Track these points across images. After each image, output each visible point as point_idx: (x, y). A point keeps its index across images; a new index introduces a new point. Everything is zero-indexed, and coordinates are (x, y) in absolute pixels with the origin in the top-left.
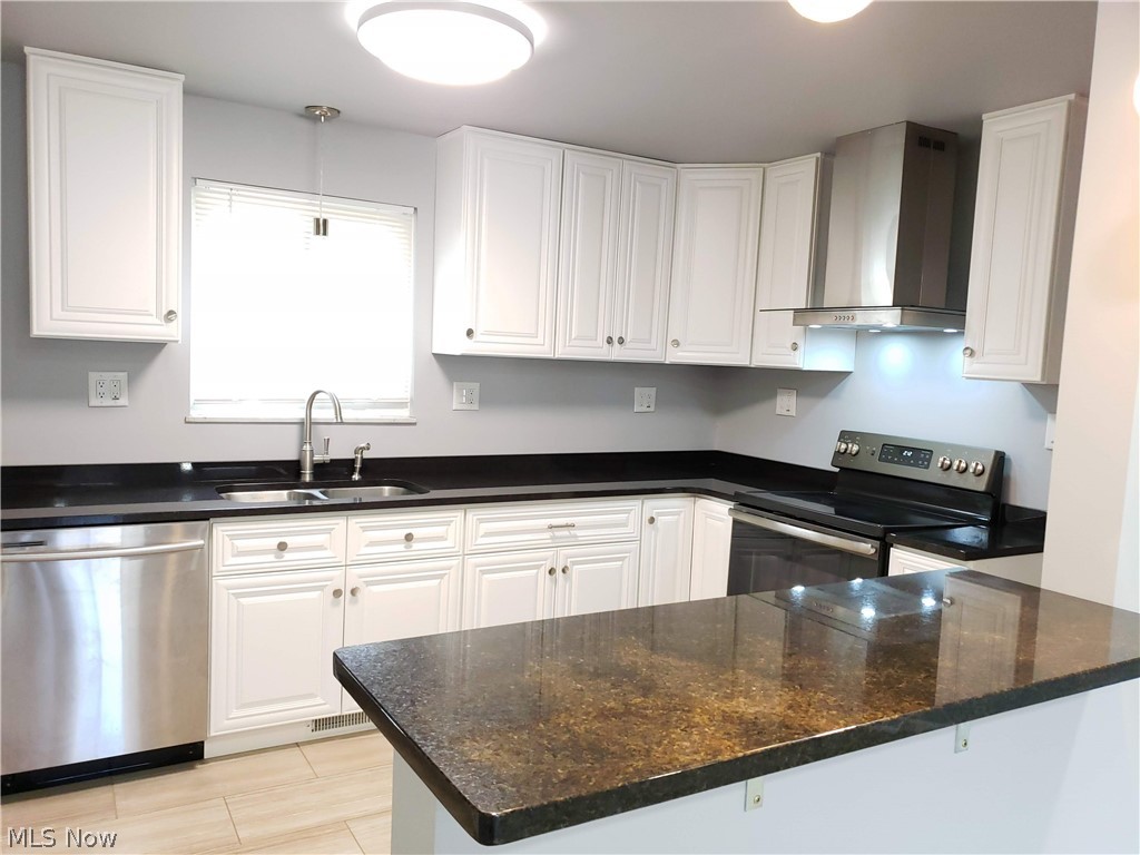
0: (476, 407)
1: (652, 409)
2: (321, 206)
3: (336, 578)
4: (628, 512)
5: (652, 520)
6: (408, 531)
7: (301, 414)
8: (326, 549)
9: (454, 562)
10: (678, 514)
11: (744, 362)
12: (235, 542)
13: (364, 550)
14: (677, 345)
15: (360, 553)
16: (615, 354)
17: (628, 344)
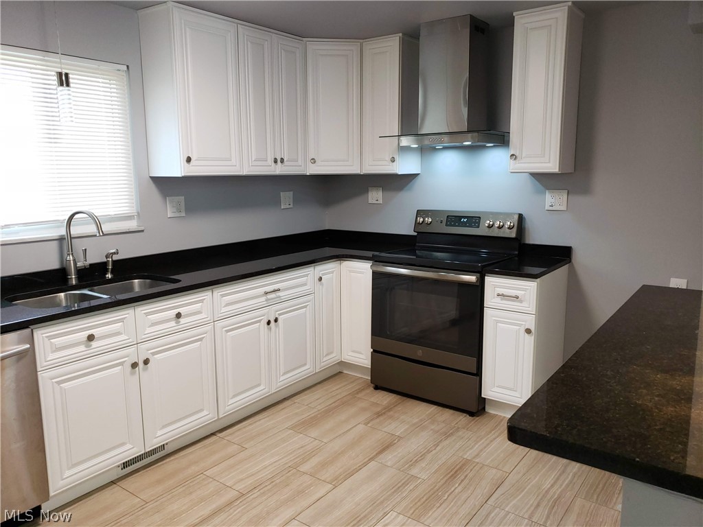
0: (183, 214)
1: (291, 206)
2: (61, 63)
3: (131, 355)
4: (307, 275)
5: (320, 279)
6: (176, 311)
7: (63, 232)
8: (122, 334)
9: (209, 328)
10: (332, 272)
11: (358, 172)
12: (52, 341)
13: (149, 330)
14: (315, 162)
15: (146, 333)
16: (279, 170)
17: (286, 163)
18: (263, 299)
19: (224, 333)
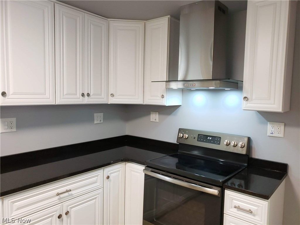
0: (14, 130)
1: (102, 122)
4: (97, 176)
5: (108, 177)
10: (119, 171)
11: (141, 103)
14: (113, 96)
16: (86, 101)
17: (91, 96)
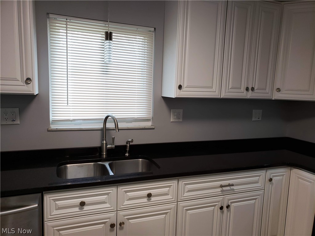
0: (181, 120)
1: (260, 119)
3: (112, 217)
4: (259, 176)
5: (271, 180)
6: (149, 192)
8: (106, 203)
9: (173, 206)
10: (283, 175)
11: (314, 99)
13: (126, 203)
14: (280, 91)
15: (124, 204)
16: (250, 95)
17: (256, 91)
18: (220, 189)
19: (184, 210)
